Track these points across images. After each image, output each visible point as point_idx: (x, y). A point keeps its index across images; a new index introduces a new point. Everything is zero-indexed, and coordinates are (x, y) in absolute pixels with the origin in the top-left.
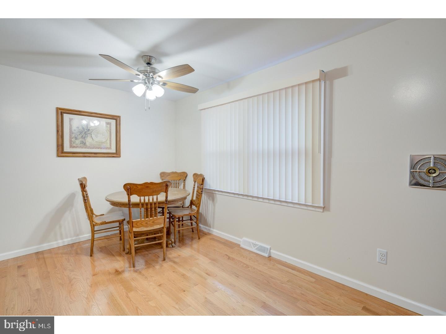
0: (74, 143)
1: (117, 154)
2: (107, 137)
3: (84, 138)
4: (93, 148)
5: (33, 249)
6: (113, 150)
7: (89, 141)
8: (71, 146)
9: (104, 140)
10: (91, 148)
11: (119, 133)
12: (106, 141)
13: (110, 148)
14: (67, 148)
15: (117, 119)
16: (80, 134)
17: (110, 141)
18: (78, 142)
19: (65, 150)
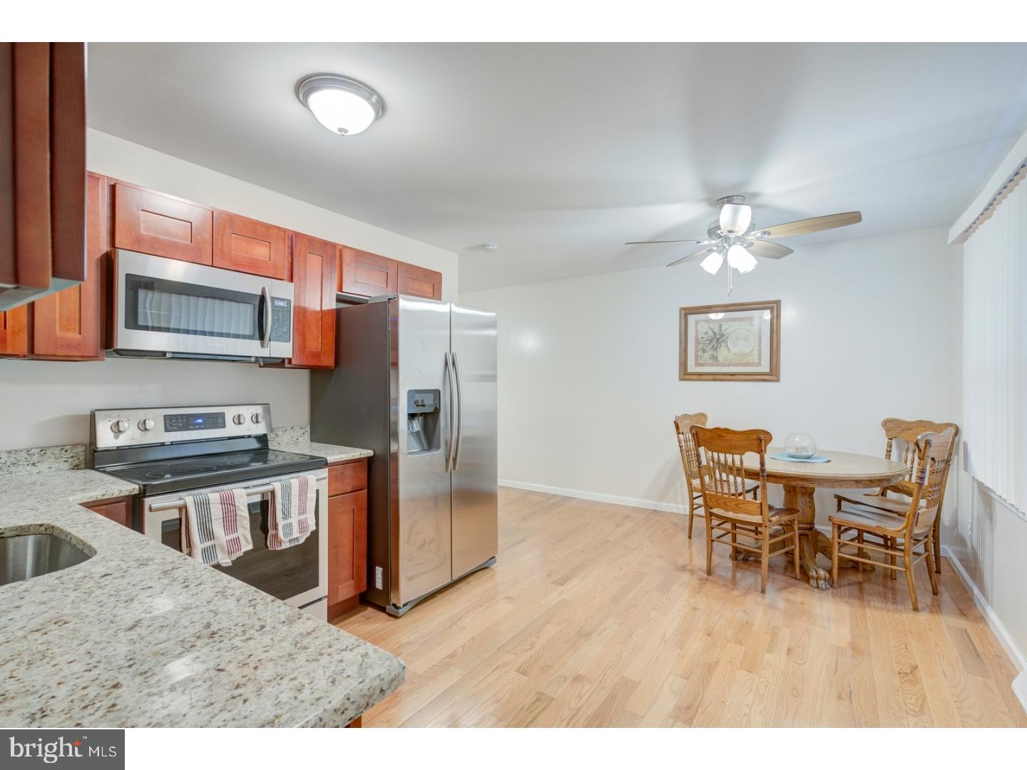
0: (701, 358)
1: (773, 374)
2: (753, 344)
3: (716, 349)
4: (729, 366)
5: (650, 504)
6: (765, 368)
7: (722, 353)
8: (697, 364)
9: (748, 350)
10: (725, 366)
11: (777, 334)
12: (752, 350)
13: (759, 364)
14: (692, 368)
15: (774, 307)
16: (709, 344)
17: (760, 350)
18: (706, 356)
19: (689, 370)
